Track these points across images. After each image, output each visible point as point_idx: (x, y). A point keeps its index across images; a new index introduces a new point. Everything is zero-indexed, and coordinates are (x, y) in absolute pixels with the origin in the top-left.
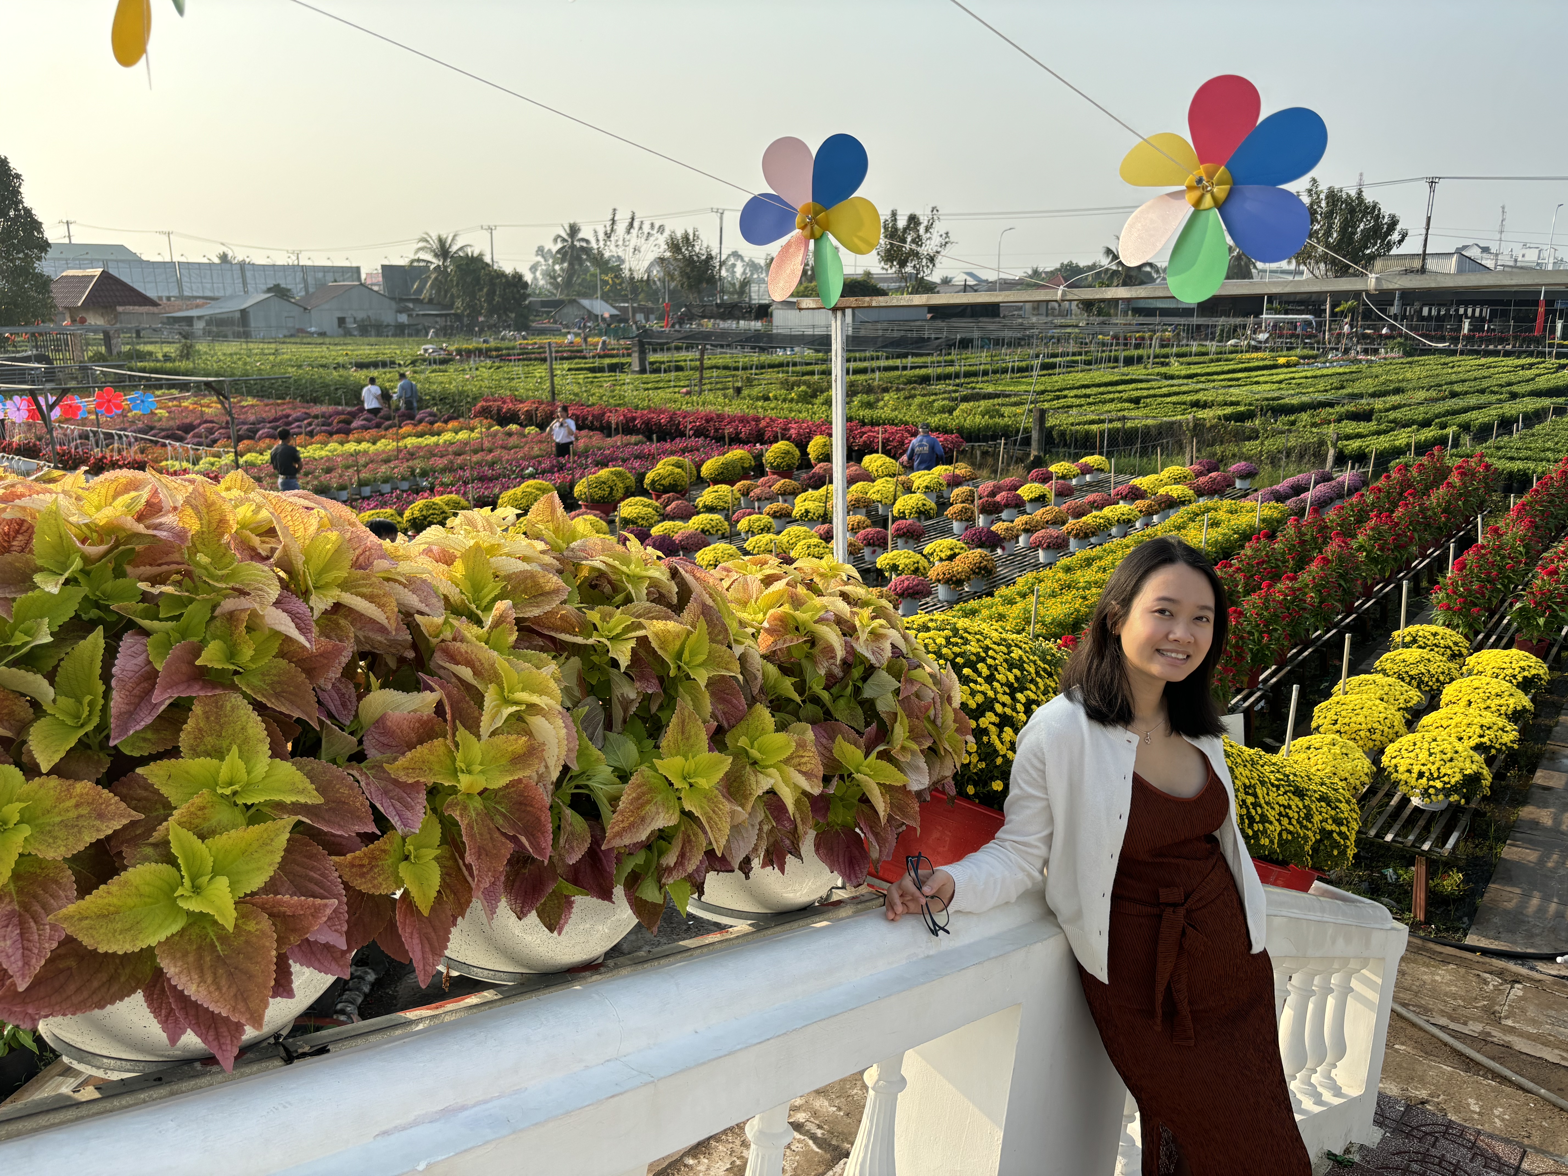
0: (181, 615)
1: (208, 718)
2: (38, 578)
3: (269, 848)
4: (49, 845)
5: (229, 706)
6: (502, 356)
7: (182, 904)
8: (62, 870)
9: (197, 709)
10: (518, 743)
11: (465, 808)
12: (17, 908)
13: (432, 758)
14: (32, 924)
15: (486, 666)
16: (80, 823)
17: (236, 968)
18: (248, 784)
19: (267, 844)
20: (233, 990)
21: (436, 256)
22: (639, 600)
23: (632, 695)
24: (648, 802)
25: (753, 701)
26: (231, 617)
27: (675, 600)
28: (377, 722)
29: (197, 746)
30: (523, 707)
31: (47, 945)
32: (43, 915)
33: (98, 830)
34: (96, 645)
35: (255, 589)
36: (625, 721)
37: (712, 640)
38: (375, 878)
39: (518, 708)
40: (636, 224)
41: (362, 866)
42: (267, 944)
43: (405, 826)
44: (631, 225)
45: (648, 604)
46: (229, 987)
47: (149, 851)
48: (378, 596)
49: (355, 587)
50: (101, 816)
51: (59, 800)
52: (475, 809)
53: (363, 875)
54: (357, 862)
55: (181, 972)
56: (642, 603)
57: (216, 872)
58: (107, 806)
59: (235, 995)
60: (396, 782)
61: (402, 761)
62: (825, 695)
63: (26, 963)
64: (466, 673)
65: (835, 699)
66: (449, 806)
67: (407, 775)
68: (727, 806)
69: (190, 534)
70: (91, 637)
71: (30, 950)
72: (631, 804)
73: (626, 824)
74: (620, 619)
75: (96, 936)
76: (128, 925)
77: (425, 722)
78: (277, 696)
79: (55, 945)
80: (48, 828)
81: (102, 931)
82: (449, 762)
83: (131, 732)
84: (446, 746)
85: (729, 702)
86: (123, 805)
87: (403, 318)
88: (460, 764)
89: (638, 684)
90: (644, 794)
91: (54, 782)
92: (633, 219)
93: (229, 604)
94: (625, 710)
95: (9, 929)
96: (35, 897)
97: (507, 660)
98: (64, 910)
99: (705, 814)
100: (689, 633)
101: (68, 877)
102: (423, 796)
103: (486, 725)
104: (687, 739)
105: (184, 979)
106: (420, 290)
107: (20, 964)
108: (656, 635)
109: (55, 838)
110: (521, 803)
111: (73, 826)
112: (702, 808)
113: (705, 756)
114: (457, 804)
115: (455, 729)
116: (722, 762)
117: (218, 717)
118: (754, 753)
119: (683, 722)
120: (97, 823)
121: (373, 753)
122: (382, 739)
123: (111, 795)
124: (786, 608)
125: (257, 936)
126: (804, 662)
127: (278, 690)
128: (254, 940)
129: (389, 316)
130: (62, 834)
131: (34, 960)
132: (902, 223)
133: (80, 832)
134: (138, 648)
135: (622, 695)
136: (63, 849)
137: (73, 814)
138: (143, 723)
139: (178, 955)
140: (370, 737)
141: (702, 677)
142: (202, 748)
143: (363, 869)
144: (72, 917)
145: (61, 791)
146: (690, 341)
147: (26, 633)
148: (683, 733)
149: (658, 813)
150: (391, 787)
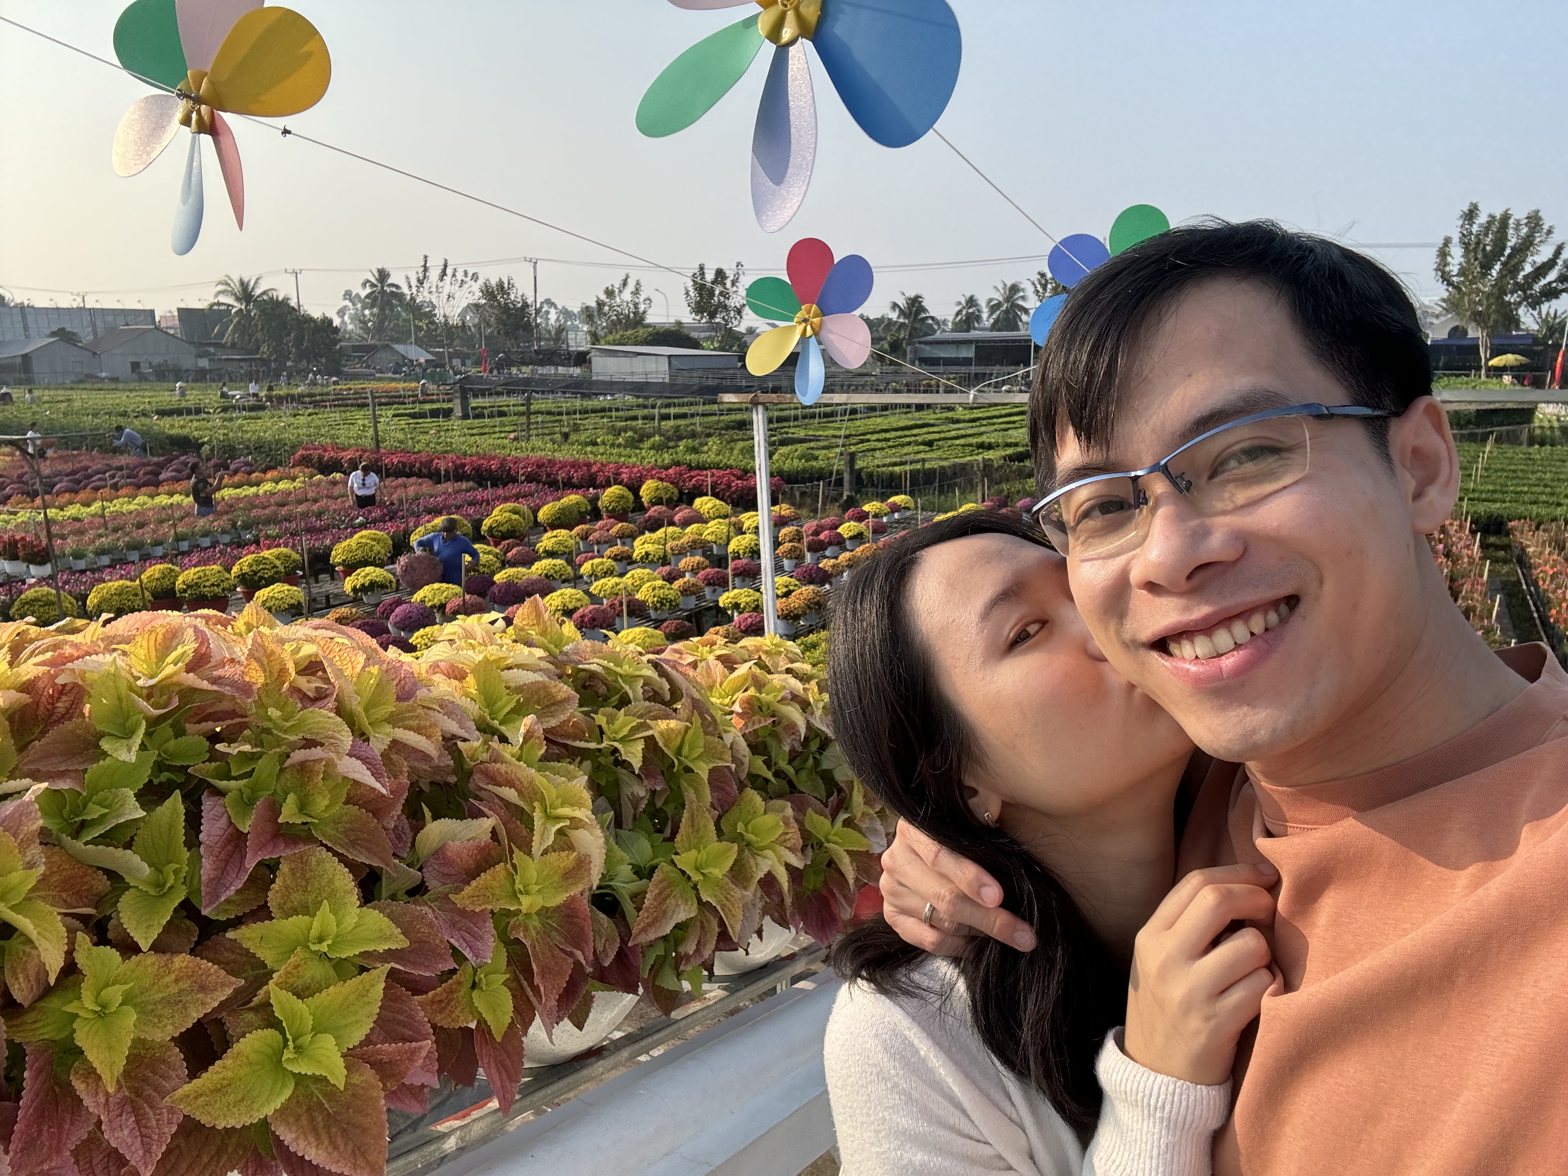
0: (254, 769)
1: (294, 874)
2: (105, 745)
3: (366, 999)
4: (155, 1025)
5: (314, 859)
6: (317, 402)
7: (290, 1067)
8: (168, 1049)
9: (284, 868)
10: (567, 860)
11: (526, 929)
12: (127, 1093)
13: (494, 883)
14: (148, 1109)
15: (525, 784)
16: (184, 999)
17: (348, 1124)
18: (337, 936)
19: (363, 996)
20: (350, 1146)
21: (238, 299)
22: (636, 699)
23: (642, 793)
24: (668, 896)
25: (742, 787)
26: (303, 767)
27: (668, 697)
28: (437, 852)
29: (284, 904)
30: (568, 823)
31: (166, 1130)
32: (159, 1099)
33: (203, 1004)
34: (175, 810)
35: (326, 737)
36: (635, 818)
37: (706, 733)
38: (452, 1012)
39: (562, 824)
40: (449, 271)
41: (441, 1001)
42: (375, 1094)
43: (477, 957)
44: (444, 273)
45: (647, 703)
46: (346, 1145)
47: (250, 1016)
48: (425, 727)
49: (402, 720)
50: (203, 988)
51: (158, 977)
52: (535, 928)
53: (442, 1011)
54: (438, 998)
55: (297, 1138)
56: (640, 705)
57: (318, 1029)
58: (207, 977)
59: (353, 1152)
60: (463, 913)
61: (468, 890)
62: (790, 770)
63: (148, 1151)
64: (510, 794)
65: (797, 772)
66: (513, 929)
67: (473, 903)
68: (737, 892)
69: (255, 687)
70: (168, 803)
71: (150, 1137)
72: (655, 900)
73: (650, 920)
74: (624, 721)
75: (213, 1112)
76: (240, 1096)
77: (482, 849)
78: (353, 844)
79: (174, 1129)
80: (150, 1007)
81: (217, 1106)
82: (508, 885)
83: (223, 899)
84: (506, 869)
85: (723, 789)
86: (223, 973)
87: (204, 363)
88: (518, 886)
89: (646, 782)
90: (665, 889)
91: (152, 959)
92: (446, 266)
93: (299, 756)
94: (635, 808)
95: (124, 1117)
96: (145, 1080)
97: (544, 776)
98: (180, 1091)
99: (719, 902)
100: (687, 729)
101: (176, 1055)
102: (490, 925)
103: (537, 847)
104: (697, 831)
105: (302, 1144)
106: (221, 335)
107: (141, 1152)
108: (661, 733)
109: (160, 1017)
110: (568, 916)
111: (176, 1002)
112: (716, 896)
113: (715, 846)
114: (519, 925)
115: (511, 852)
116: (729, 850)
117: (303, 874)
118: (751, 837)
119: (692, 816)
120: (201, 996)
121: (433, 883)
122: (442, 869)
123: (210, 964)
124: (752, 691)
125: (363, 1088)
126: (769, 740)
127: (352, 838)
128: (360, 1091)
129: (189, 361)
130: (167, 1012)
131: (155, 1147)
132: (710, 276)
133: (185, 1008)
134: (219, 810)
135: (633, 794)
136: (170, 1028)
137: (174, 989)
138: (233, 888)
139: (292, 1120)
140: (430, 869)
141: (703, 770)
142: (289, 905)
143: (442, 1005)
144: (188, 1096)
145: (159, 968)
146: (512, 387)
147: (101, 804)
148: (693, 826)
149: (678, 906)
150: (458, 918)
